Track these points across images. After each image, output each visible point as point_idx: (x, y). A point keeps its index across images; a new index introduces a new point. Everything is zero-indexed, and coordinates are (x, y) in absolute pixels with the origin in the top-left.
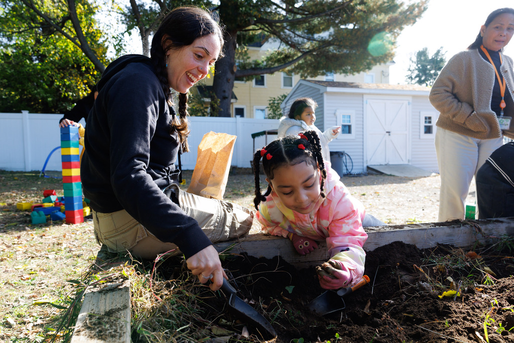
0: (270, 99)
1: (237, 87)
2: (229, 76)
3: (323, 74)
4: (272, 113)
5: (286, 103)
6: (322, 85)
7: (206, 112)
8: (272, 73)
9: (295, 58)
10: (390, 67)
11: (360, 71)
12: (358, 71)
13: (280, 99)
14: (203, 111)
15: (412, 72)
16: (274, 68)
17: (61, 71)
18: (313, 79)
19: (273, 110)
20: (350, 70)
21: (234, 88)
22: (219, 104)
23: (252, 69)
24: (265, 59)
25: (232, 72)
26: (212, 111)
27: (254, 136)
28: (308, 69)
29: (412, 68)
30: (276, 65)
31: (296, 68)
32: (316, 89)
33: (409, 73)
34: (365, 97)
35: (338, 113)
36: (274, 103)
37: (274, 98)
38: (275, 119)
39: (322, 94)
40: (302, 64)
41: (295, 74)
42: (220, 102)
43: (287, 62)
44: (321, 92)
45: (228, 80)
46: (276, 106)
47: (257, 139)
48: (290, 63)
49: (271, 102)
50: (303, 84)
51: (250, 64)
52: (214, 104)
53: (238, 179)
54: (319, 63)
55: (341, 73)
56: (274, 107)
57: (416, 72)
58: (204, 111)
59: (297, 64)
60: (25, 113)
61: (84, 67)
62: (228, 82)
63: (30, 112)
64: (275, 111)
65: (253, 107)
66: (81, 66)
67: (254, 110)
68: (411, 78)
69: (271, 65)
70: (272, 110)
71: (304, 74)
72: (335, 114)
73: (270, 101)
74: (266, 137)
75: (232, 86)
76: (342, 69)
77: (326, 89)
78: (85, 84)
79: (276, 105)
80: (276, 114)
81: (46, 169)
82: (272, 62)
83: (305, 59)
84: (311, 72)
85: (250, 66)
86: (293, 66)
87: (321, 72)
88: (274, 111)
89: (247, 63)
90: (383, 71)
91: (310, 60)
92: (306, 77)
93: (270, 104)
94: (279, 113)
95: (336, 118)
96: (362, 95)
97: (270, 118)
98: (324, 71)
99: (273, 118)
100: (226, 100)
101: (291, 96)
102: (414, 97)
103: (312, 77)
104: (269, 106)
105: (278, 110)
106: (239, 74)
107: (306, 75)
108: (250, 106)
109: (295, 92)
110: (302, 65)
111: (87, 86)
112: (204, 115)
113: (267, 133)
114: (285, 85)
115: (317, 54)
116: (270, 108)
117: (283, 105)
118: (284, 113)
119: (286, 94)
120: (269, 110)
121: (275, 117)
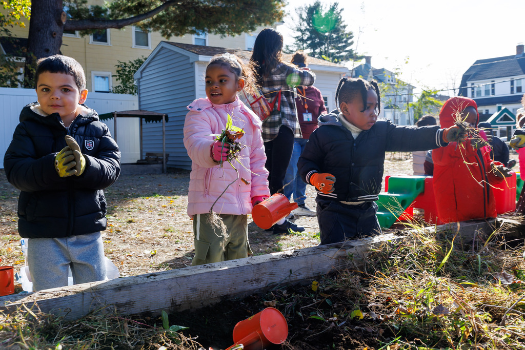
0: (119, 64)
1: (66, 45)
2: (55, 27)
4: (122, 85)
5: (141, 73)
6: (192, 52)
7: (18, 81)
8: (119, 27)
9: (153, 8)
11: (241, 31)
12: (239, 32)
13: (133, 65)
14: (13, 79)
15: (303, 32)
16: (124, 20)
18: (179, 40)
19: (123, 80)
20: (228, 29)
21: (62, 46)
23: (91, 19)
24: (109, 5)
25: (59, 23)
26: (27, 79)
28: (171, 24)
29: (303, 28)
30: (126, 16)
31: (155, 21)
32: (183, 55)
33: (299, 34)
36: (124, 70)
37: (125, 64)
38: (126, 93)
40: (163, 16)
41: (154, 30)
43: (142, 13)
44: (191, 61)
45: (53, 35)
46: (126, 75)
48: (147, 14)
49: (120, 69)
50: (166, 48)
51: (87, 11)
52: (31, 69)
54: (186, 17)
55: (216, 33)
56: (124, 77)
57: (308, 34)
58: (15, 78)
59: (155, 17)
62: (54, 37)
64: (126, 82)
65: (90, 72)
67: (93, 76)
68: (302, 40)
69: (119, 14)
70: (121, 81)
71: (167, 31)
73: (118, 66)
74: (115, 121)
75: (60, 43)
76: (217, 27)
77: (198, 57)
79: (127, 73)
80: (126, 87)
82: (120, 11)
83: (166, 10)
85: (87, 14)
86: (150, 19)
87: (190, 29)
88: (124, 82)
89: (82, 9)
91: (174, 12)
92: (170, 36)
93: (118, 71)
94: (131, 85)
97: (118, 92)
98: (194, 28)
99: (123, 92)
101: (150, 63)
104: (117, 74)
105: (131, 81)
106: (69, 27)
109: (154, 57)
110: (163, 18)
112: (14, 85)
113: (115, 116)
114: (137, 44)
115: (182, 5)
116: (118, 77)
117: (137, 75)
118: (139, 86)
119: (141, 58)
120: (117, 80)
121: (127, 90)
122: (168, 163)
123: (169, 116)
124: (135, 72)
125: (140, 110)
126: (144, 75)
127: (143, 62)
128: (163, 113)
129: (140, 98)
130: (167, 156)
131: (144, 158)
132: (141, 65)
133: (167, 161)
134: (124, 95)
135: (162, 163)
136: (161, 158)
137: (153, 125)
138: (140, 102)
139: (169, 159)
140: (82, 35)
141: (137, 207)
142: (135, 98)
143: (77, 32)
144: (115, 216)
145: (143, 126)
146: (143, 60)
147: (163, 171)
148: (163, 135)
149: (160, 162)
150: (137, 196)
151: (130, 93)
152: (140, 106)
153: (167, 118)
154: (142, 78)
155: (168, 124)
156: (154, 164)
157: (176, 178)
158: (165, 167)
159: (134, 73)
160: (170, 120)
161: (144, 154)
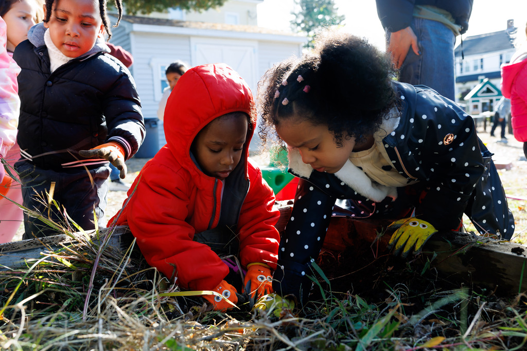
3: (159, 10)
6: (128, 22)
10: (258, 6)
34: (193, 40)
35: (153, 63)
39: (128, 34)
72: (149, 64)
84: (141, 7)
90: (249, 12)
95: (152, 70)
96: (188, 37)
102: (261, 42)
107: (134, 10)
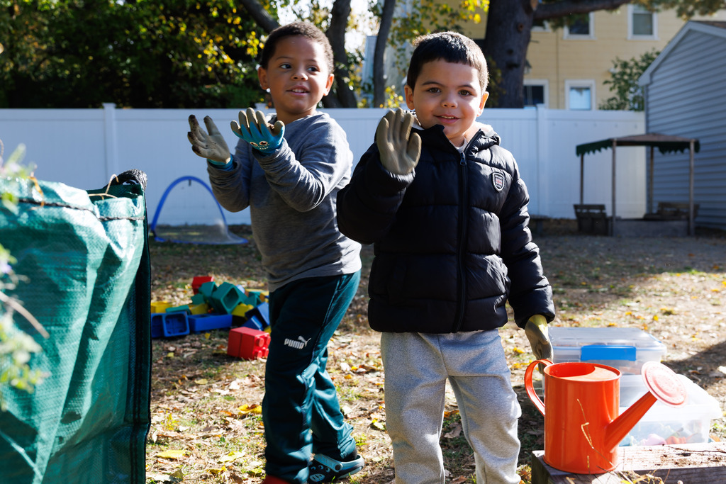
1: (537, 42)
2: (522, 17)
4: (618, 97)
5: (652, 75)
13: (636, 64)
17: (172, 18)
18: (707, 18)
19: (619, 88)
21: (530, 44)
22: (499, 81)
25: (528, 9)
27: (582, 150)
36: (623, 74)
37: (625, 62)
38: (623, 109)
41: (666, 8)
42: (503, 75)
45: (518, 28)
46: (626, 81)
47: (589, 157)
50: (695, 32)
53: (555, 247)
56: (623, 84)
60: (109, 108)
61: (216, 9)
62: (519, 32)
63: (118, 107)
64: (625, 91)
65: (564, 82)
66: (209, 8)
67: (567, 88)
70: (616, 90)
71: (687, 7)
74: (614, 152)
75: (528, 39)
78: (218, 44)
79: (626, 77)
80: (625, 99)
81: (160, 222)
84: (701, 4)
88: (622, 92)
92: (691, 14)
97: (612, 109)
99: (619, 107)
100: (515, 70)
101: (665, 59)
103: (703, 13)
104: (611, 79)
106: (539, 14)
107: (690, 9)
108: (558, 82)
109: (675, 48)
111: (222, 47)
113: (615, 144)
114: (637, 31)
116: (612, 85)
117: (644, 79)
118: (648, 97)
119: (650, 51)
120: (611, 89)
121: (625, 104)
122: (698, 219)
123: (702, 142)
124: (640, 75)
125: (648, 133)
126: (655, 78)
127: (653, 59)
128: (690, 137)
129: (647, 116)
130: (697, 207)
131: (655, 211)
132: (649, 64)
133: (696, 215)
134: (620, 113)
135: (688, 219)
136: (685, 211)
137: (674, 157)
138: (647, 121)
139: (700, 213)
140: (555, 27)
141: (668, 289)
142: (641, 116)
143: (547, 24)
144: (638, 302)
145: (656, 160)
146: (655, 56)
147: (688, 233)
148: (690, 174)
149: (683, 217)
150: (661, 271)
151: (631, 109)
152: (647, 127)
153: (697, 145)
154: (652, 83)
155: (699, 155)
156: (673, 220)
157: (715, 244)
158: (692, 225)
159: (639, 77)
160: (702, 148)
161: (655, 205)
